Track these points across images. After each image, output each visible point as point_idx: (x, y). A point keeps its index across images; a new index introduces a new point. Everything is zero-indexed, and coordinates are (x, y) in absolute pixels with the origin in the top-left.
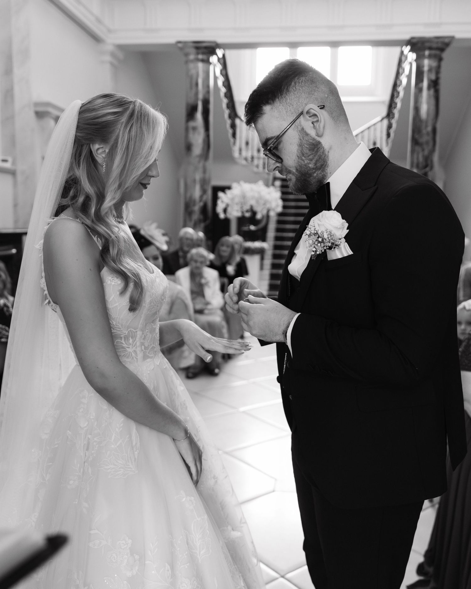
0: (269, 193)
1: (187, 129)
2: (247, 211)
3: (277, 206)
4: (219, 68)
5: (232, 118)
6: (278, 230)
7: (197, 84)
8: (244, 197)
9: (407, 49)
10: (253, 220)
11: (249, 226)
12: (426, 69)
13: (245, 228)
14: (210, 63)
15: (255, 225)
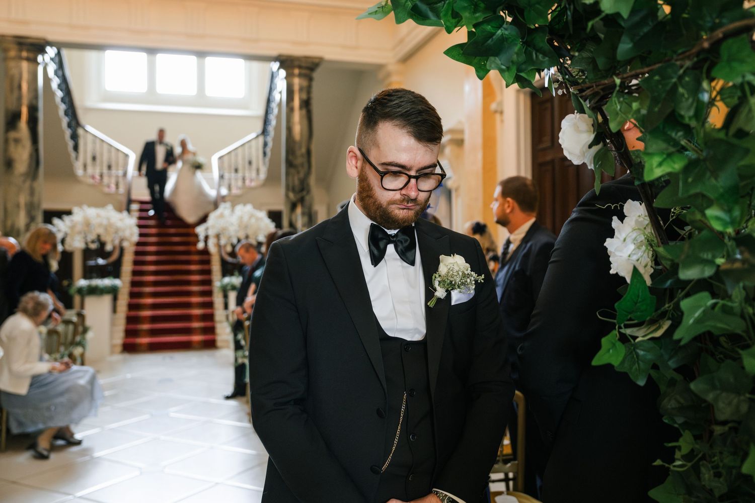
0: (121, 220)
1: (6, 141)
2: (93, 242)
3: (132, 235)
4: (52, 68)
5: (72, 128)
6: (136, 263)
7: (20, 87)
8: (87, 224)
9: (275, 66)
10: (101, 251)
11: (96, 260)
12: (296, 88)
13: (91, 263)
14: (39, 64)
15: (103, 258)
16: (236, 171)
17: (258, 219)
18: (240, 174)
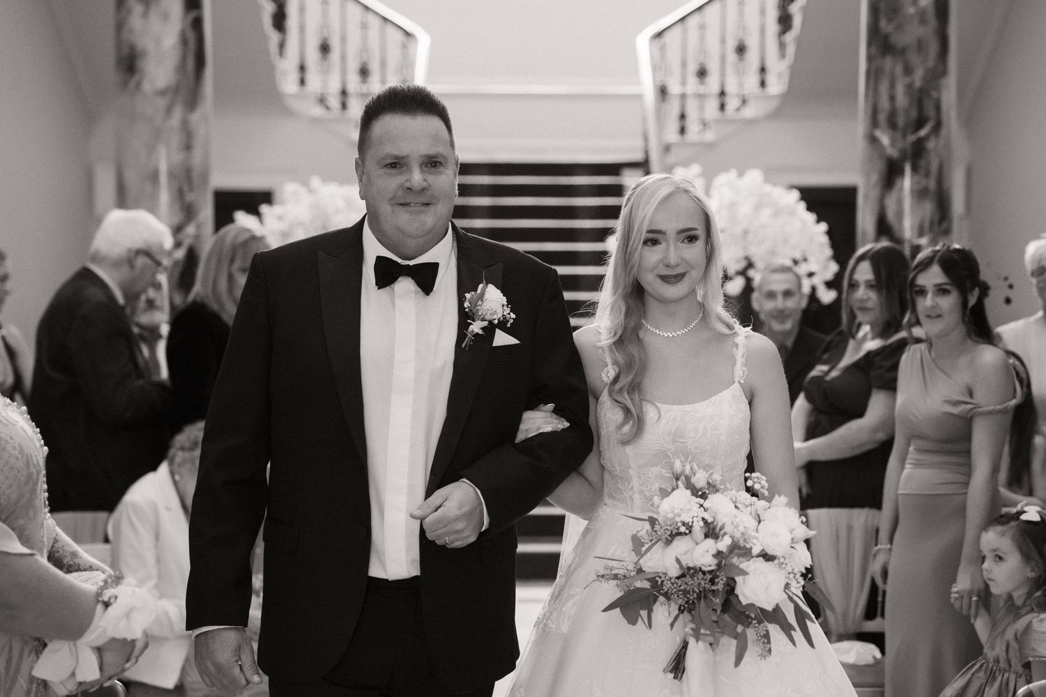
16: (702, 73)
17: (778, 212)
18: (713, 84)
